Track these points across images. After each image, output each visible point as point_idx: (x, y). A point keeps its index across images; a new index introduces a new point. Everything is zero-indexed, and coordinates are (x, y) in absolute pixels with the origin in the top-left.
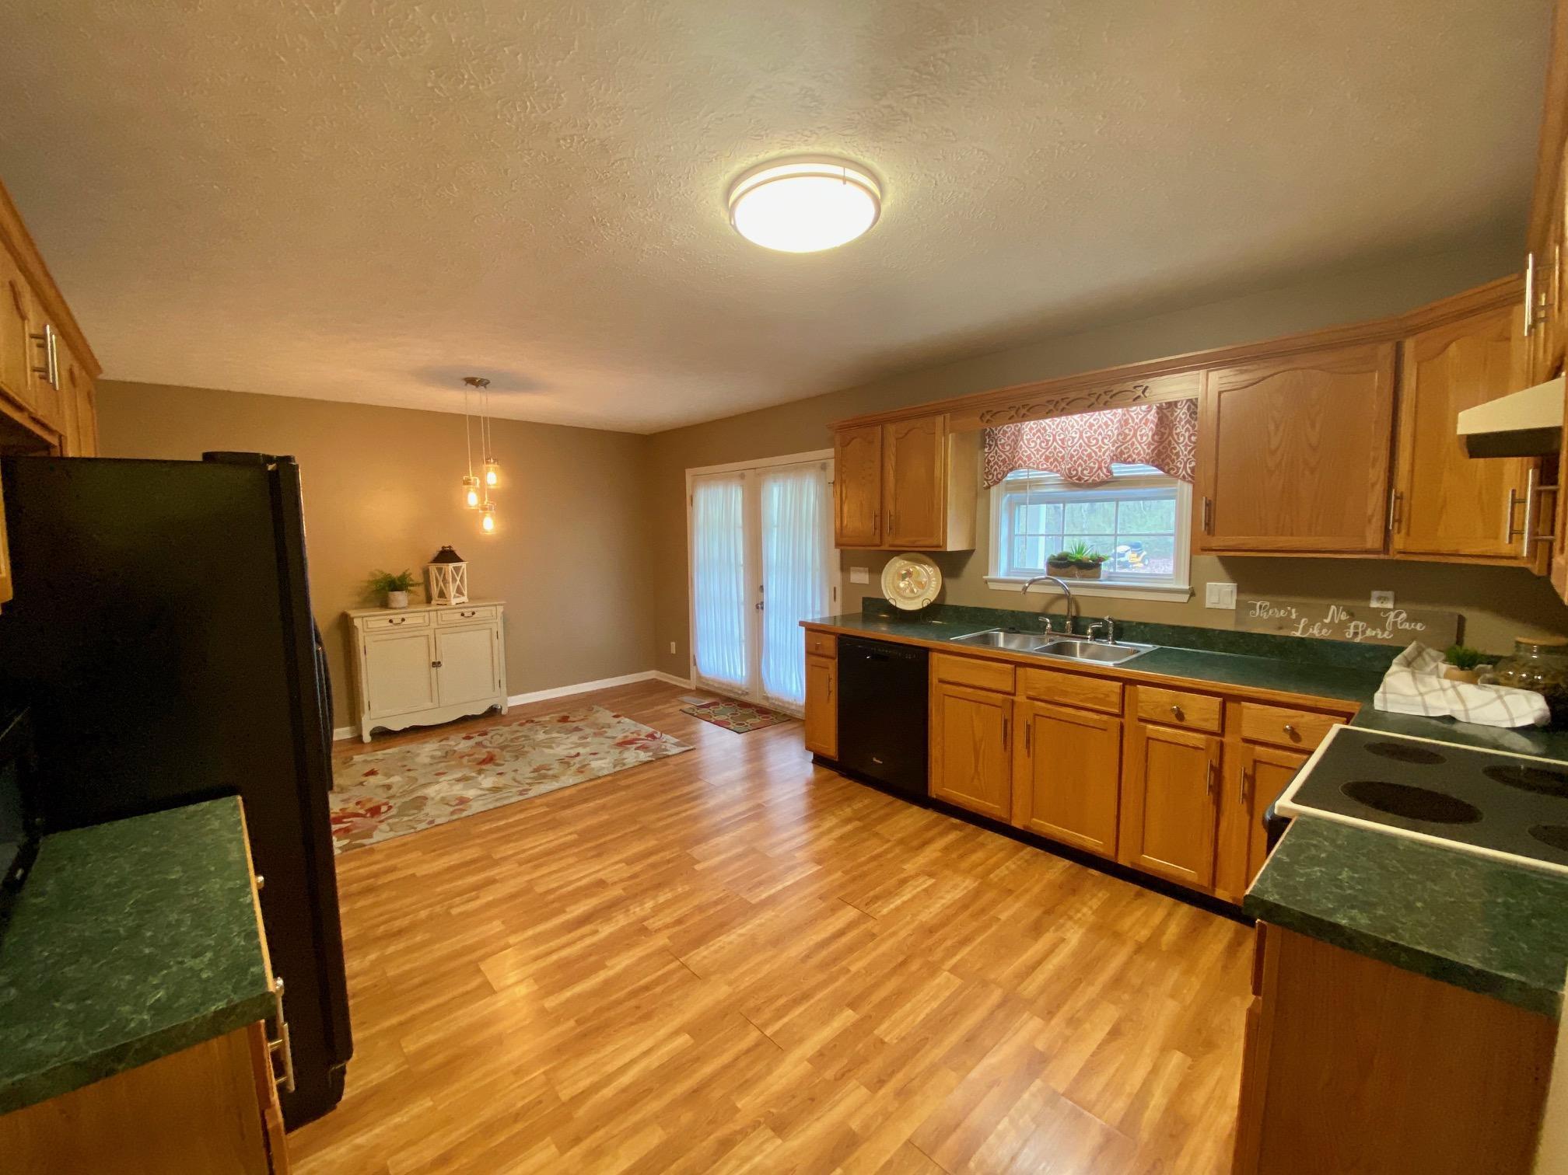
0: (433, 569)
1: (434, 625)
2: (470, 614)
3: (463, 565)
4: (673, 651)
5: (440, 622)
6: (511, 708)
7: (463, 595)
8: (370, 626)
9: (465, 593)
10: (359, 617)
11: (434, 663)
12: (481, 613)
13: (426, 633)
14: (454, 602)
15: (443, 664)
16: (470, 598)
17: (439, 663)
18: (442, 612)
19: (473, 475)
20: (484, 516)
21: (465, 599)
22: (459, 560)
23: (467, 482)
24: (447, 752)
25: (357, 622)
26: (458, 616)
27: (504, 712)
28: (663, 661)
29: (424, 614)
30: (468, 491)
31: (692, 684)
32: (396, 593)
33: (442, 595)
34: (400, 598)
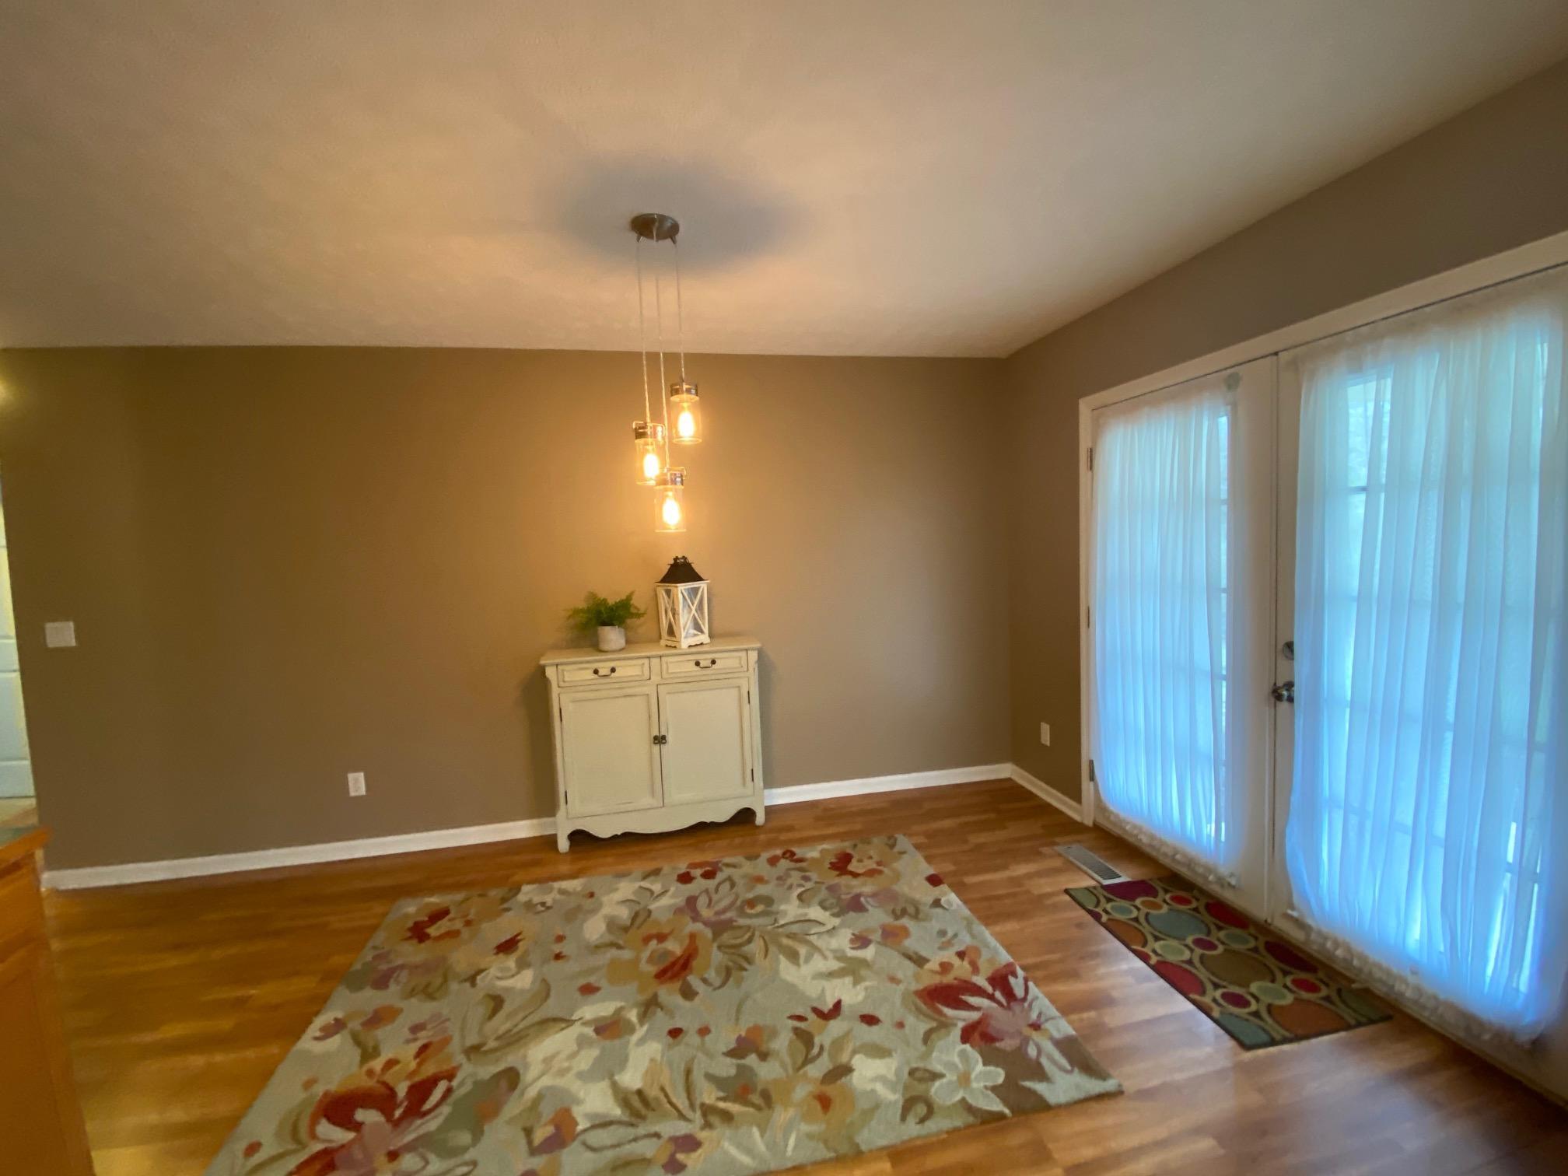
0: (662, 592)
1: (655, 679)
2: (708, 663)
3: (703, 586)
4: (1046, 738)
5: (665, 676)
6: (770, 811)
7: (702, 632)
8: (566, 679)
9: (706, 629)
10: (552, 665)
11: (656, 738)
12: (726, 662)
13: (645, 690)
14: (685, 643)
15: (669, 738)
16: (711, 636)
17: (664, 737)
18: (670, 659)
19: (652, 420)
20: (663, 498)
21: (704, 638)
22: (699, 578)
23: (640, 434)
24: (637, 915)
25: (550, 672)
26: (692, 667)
27: (760, 819)
28: (1022, 751)
29: (640, 662)
30: (645, 452)
31: (1083, 814)
32: (607, 628)
33: (671, 632)
34: (613, 636)
